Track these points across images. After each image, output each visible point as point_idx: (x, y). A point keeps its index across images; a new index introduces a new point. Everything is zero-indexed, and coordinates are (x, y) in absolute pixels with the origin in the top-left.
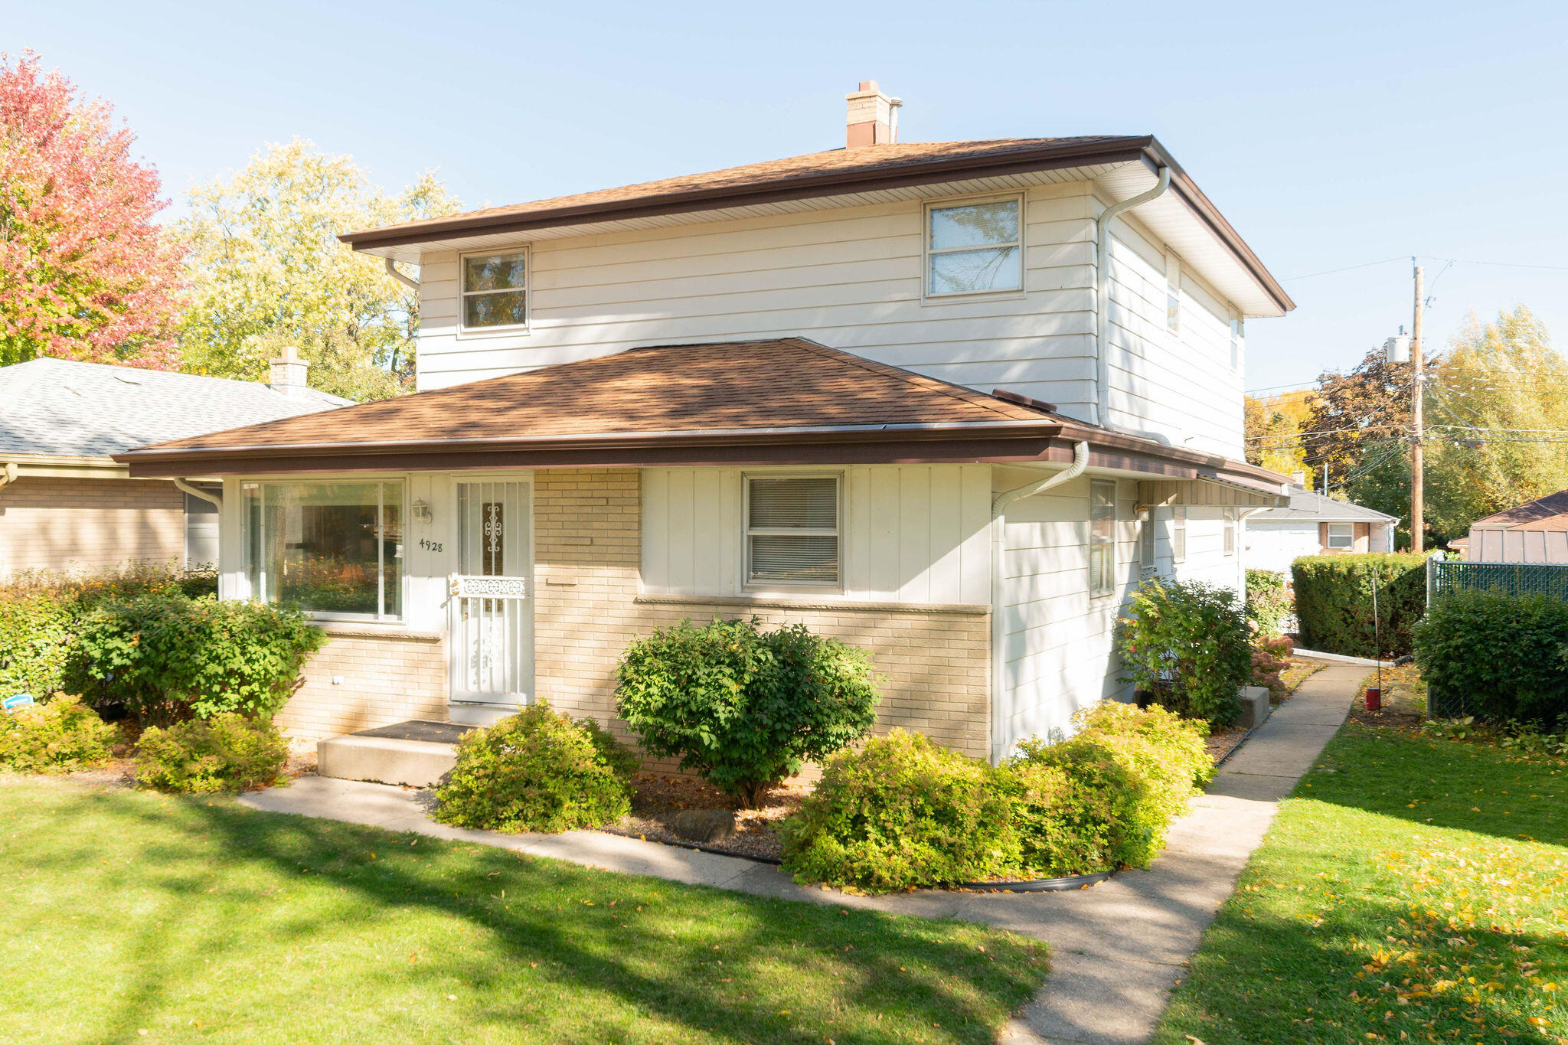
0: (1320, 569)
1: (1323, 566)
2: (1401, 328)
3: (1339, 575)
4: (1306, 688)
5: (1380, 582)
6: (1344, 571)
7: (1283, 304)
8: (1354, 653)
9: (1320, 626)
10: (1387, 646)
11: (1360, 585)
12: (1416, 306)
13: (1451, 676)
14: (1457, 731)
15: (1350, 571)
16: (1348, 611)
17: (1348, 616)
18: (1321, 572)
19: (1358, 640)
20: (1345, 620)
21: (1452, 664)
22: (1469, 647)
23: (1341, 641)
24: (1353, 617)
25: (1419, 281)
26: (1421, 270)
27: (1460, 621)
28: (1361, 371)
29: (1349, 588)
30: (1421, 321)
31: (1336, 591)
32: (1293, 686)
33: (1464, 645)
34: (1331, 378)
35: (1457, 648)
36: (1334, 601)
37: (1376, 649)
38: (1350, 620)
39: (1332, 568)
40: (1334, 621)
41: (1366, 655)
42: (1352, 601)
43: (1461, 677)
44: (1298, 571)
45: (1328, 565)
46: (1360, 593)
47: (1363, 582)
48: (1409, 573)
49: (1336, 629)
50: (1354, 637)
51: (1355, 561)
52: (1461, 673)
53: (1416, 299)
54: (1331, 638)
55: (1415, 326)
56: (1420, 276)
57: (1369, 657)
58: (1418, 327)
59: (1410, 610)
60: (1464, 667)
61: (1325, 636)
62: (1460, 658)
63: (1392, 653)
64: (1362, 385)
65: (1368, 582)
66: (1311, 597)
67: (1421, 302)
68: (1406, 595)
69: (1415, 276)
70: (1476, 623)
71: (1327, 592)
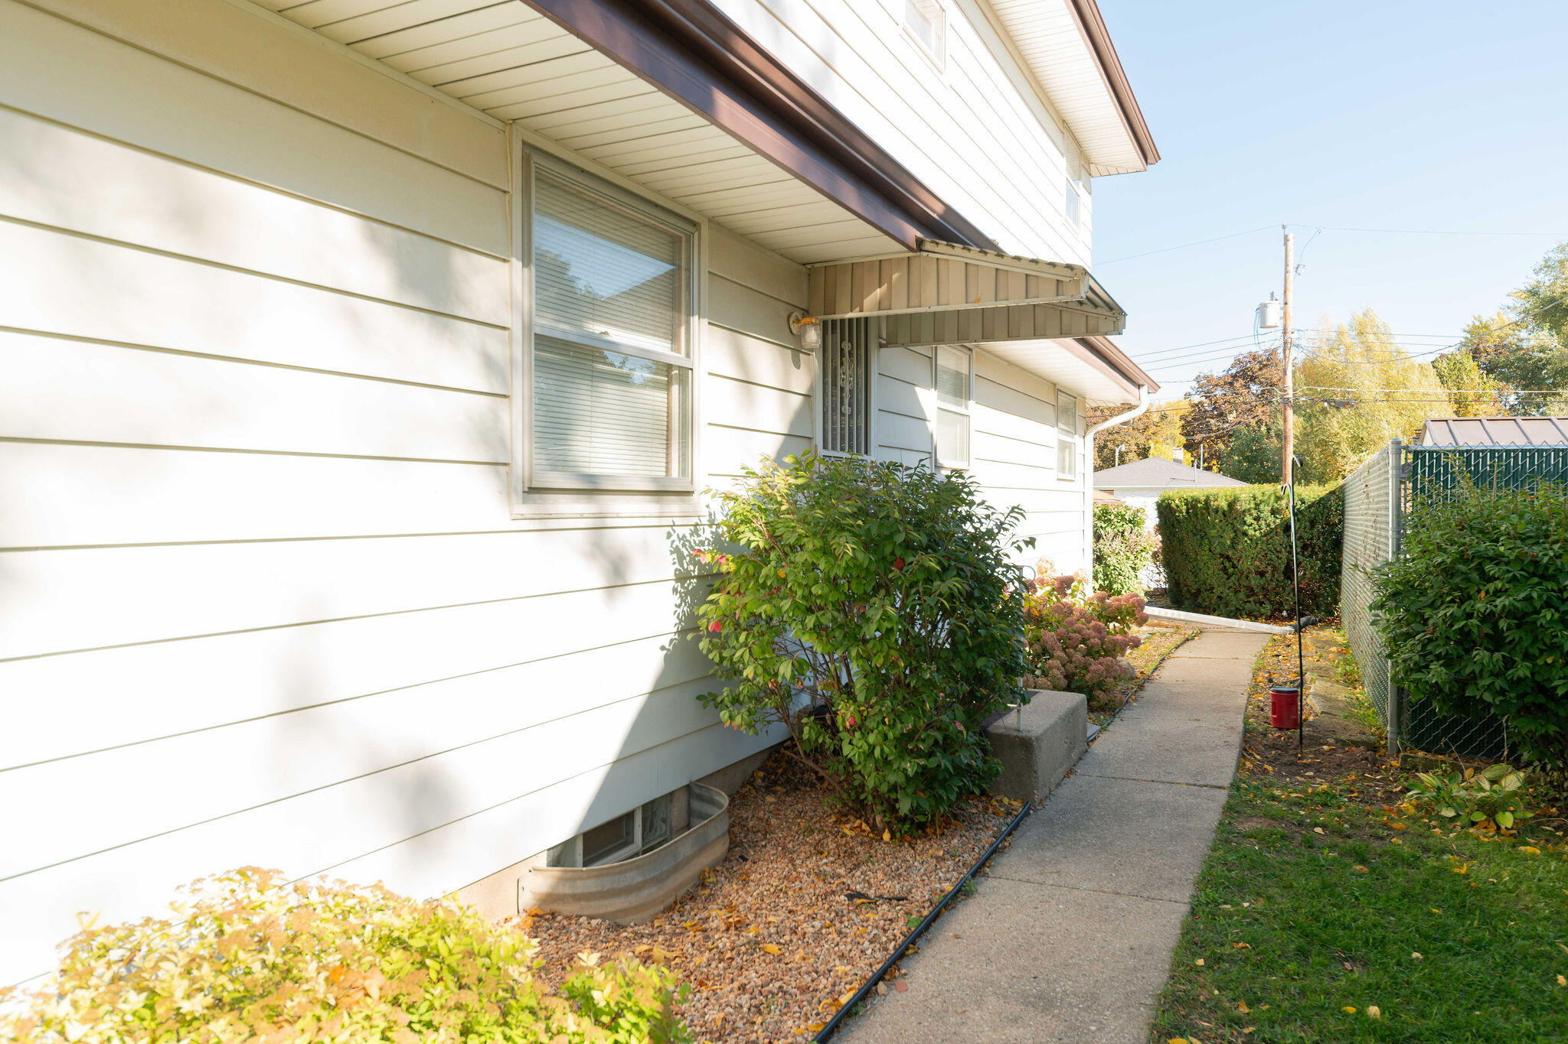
0: (1192, 504)
1: (1197, 501)
2: (1272, 294)
3: (1217, 511)
4: (1168, 674)
5: (1271, 519)
6: (1224, 505)
7: (1146, 151)
8: (1236, 614)
9: (1191, 578)
10: (1281, 604)
11: (1245, 523)
12: (1286, 272)
13: (1473, 678)
14: (1491, 809)
15: (1231, 505)
16: (1228, 558)
17: (1228, 562)
18: (1194, 507)
19: (1241, 595)
20: (1225, 570)
21: (1481, 655)
22: (1520, 617)
23: (1220, 598)
24: (1234, 566)
25: (1288, 249)
26: (1291, 236)
27: (1497, 559)
28: (1230, 372)
29: (1230, 527)
30: (1291, 287)
31: (1213, 532)
32: (1148, 671)
33: (1510, 613)
34: (1206, 377)
35: (1489, 618)
36: (1210, 543)
37: (1267, 608)
38: (1231, 570)
39: (1207, 501)
40: (1211, 572)
41: (1253, 616)
42: (1233, 546)
43: (1499, 683)
44: (1165, 510)
45: (1203, 499)
46: (1245, 534)
47: (1249, 519)
48: (1310, 507)
49: (1214, 582)
50: (1236, 592)
51: (1238, 492)
52: (1496, 675)
53: (1287, 265)
54: (1206, 594)
55: (1285, 292)
56: (1290, 244)
57: (1256, 619)
58: (1288, 293)
59: (1311, 556)
60: (1509, 663)
61: (1199, 591)
62: (1496, 641)
63: (1285, 613)
64: (1231, 384)
65: (1257, 519)
66: (1181, 541)
67: (1291, 268)
68: (1306, 535)
69: (1286, 244)
70: (1536, 563)
71: (1202, 534)
